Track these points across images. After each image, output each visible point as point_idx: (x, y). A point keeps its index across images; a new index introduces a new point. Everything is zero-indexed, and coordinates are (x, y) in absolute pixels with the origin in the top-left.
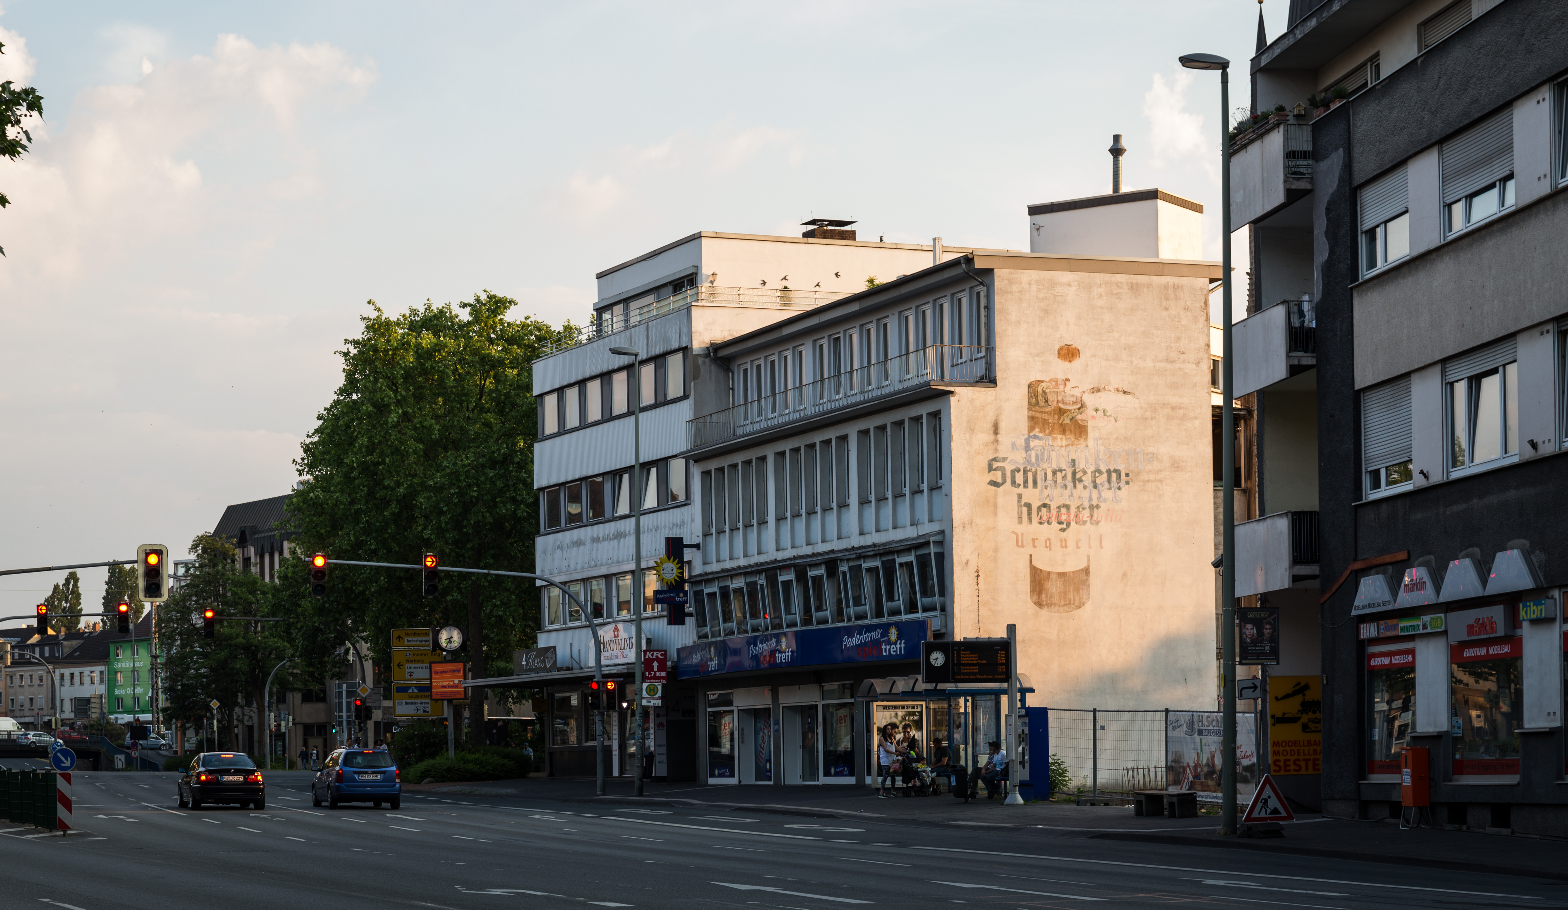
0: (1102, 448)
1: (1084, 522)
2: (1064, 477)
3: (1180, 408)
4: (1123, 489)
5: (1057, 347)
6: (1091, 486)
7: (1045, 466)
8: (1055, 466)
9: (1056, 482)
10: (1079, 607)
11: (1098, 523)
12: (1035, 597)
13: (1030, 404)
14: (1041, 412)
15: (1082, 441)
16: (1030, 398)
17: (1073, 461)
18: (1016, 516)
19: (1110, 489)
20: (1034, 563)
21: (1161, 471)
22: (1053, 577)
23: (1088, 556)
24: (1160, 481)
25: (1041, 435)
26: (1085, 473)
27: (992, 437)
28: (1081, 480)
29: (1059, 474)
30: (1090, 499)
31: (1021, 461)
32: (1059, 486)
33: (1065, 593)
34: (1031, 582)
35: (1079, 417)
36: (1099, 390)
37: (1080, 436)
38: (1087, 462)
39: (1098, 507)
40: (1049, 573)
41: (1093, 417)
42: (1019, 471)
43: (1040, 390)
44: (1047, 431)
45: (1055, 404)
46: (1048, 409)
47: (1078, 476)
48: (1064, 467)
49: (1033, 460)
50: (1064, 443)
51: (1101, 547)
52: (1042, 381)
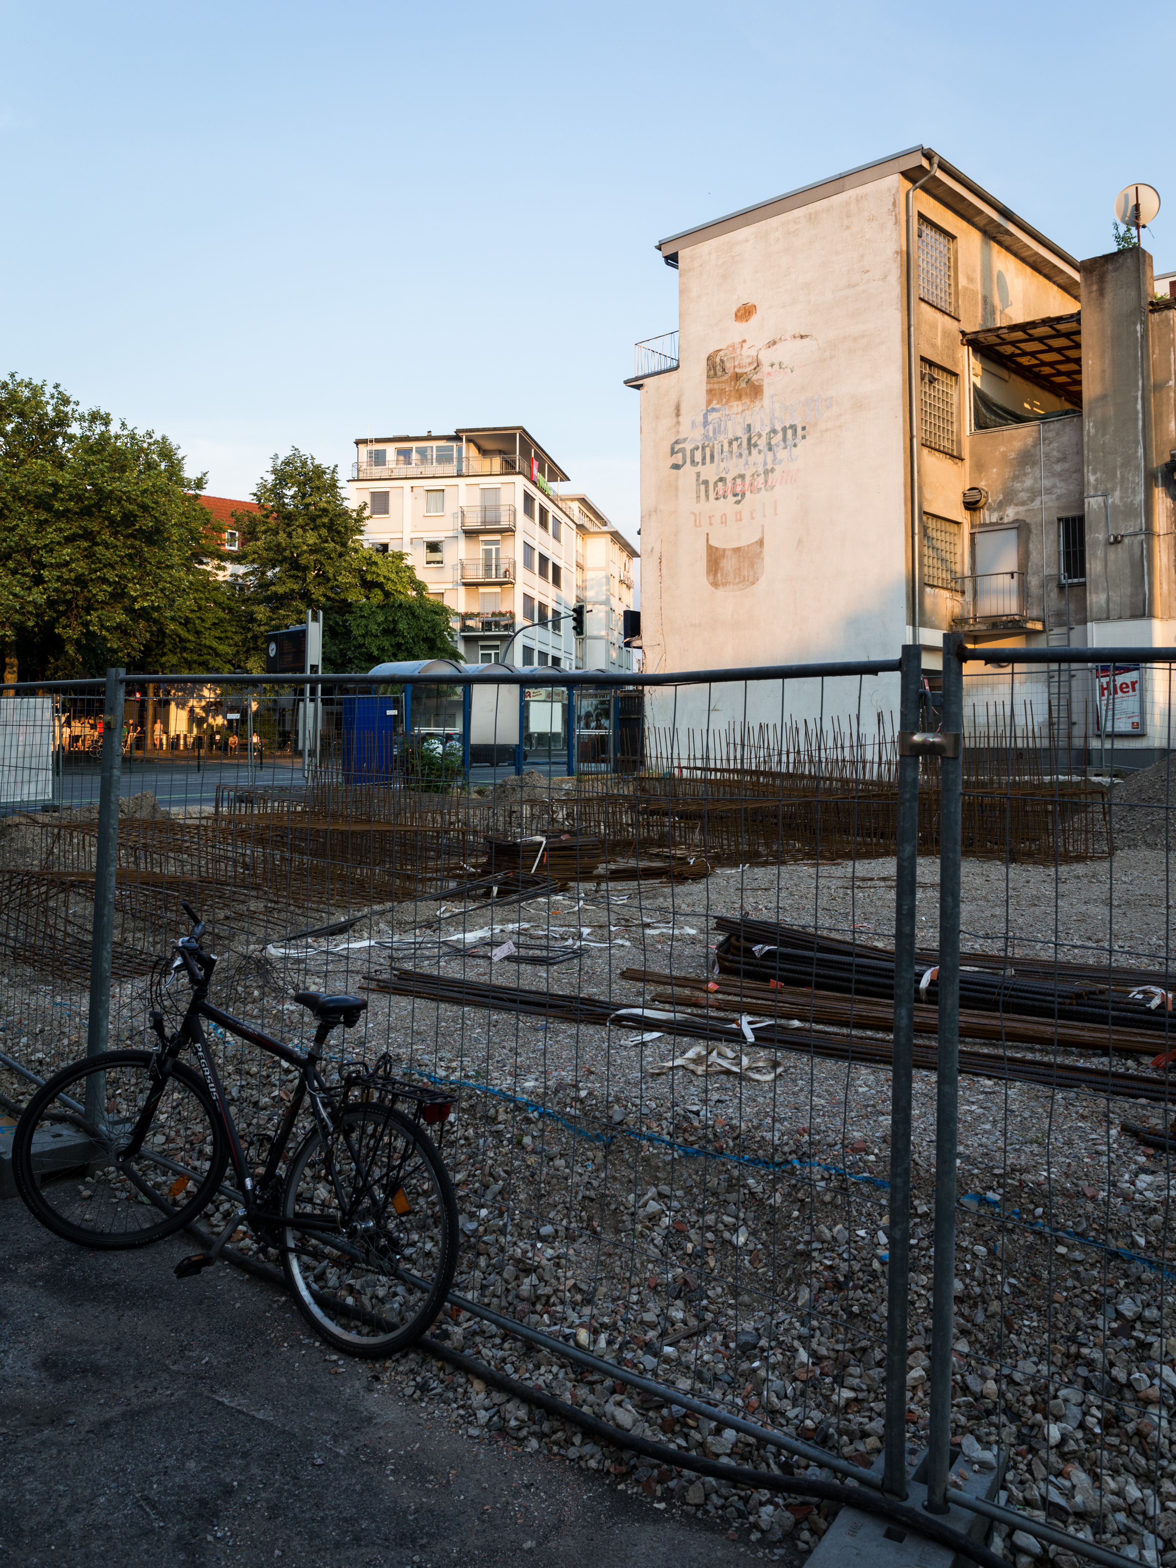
0: (777, 405)
1: (759, 490)
2: (740, 446)
3: (863, 337)
4: (799, 446)
5: (735, 310)
6: (766, 449)
7: (721, 438)
8: (731, 436)
9: (731, 452)
10: (753, 583)
11: (772, 488)
12: (712, 577)
13: (708, 377)
14: (718, 383)
15: (758, 403)
16: (709, 370)
17: (749, 426)
18: (695, 495)
19: (785, 448)
20: (710, 542)
21: (840, 415)
22: (728, 553)
23: (763, 526)
24: (840, 427)
25: (718, 406)
26: (760, 436)
27: (675, 420)
28: (756, 445)
29: (735, 444)
30: (765, 463)
31: (700, 438)
32: (734, 456)
33: (739, 569)
34: (708, 561)
35: (755, 377)
36: (774, 343)
37: (756, 397)
38: (762, 425)
39: (773, 470)
40: (724, 550)
41: (769, 374)
42: (697, 448)
43: (718, 360)
44: (724, 401)
45: (731, 370)
46: (726, 377)
47: (753, 442)
48: (739, 434)
49: (711, 434)
50: (740, 409)
51: (776, 514)
52: (720, 350)
